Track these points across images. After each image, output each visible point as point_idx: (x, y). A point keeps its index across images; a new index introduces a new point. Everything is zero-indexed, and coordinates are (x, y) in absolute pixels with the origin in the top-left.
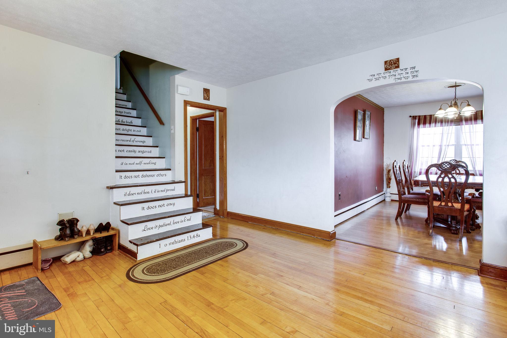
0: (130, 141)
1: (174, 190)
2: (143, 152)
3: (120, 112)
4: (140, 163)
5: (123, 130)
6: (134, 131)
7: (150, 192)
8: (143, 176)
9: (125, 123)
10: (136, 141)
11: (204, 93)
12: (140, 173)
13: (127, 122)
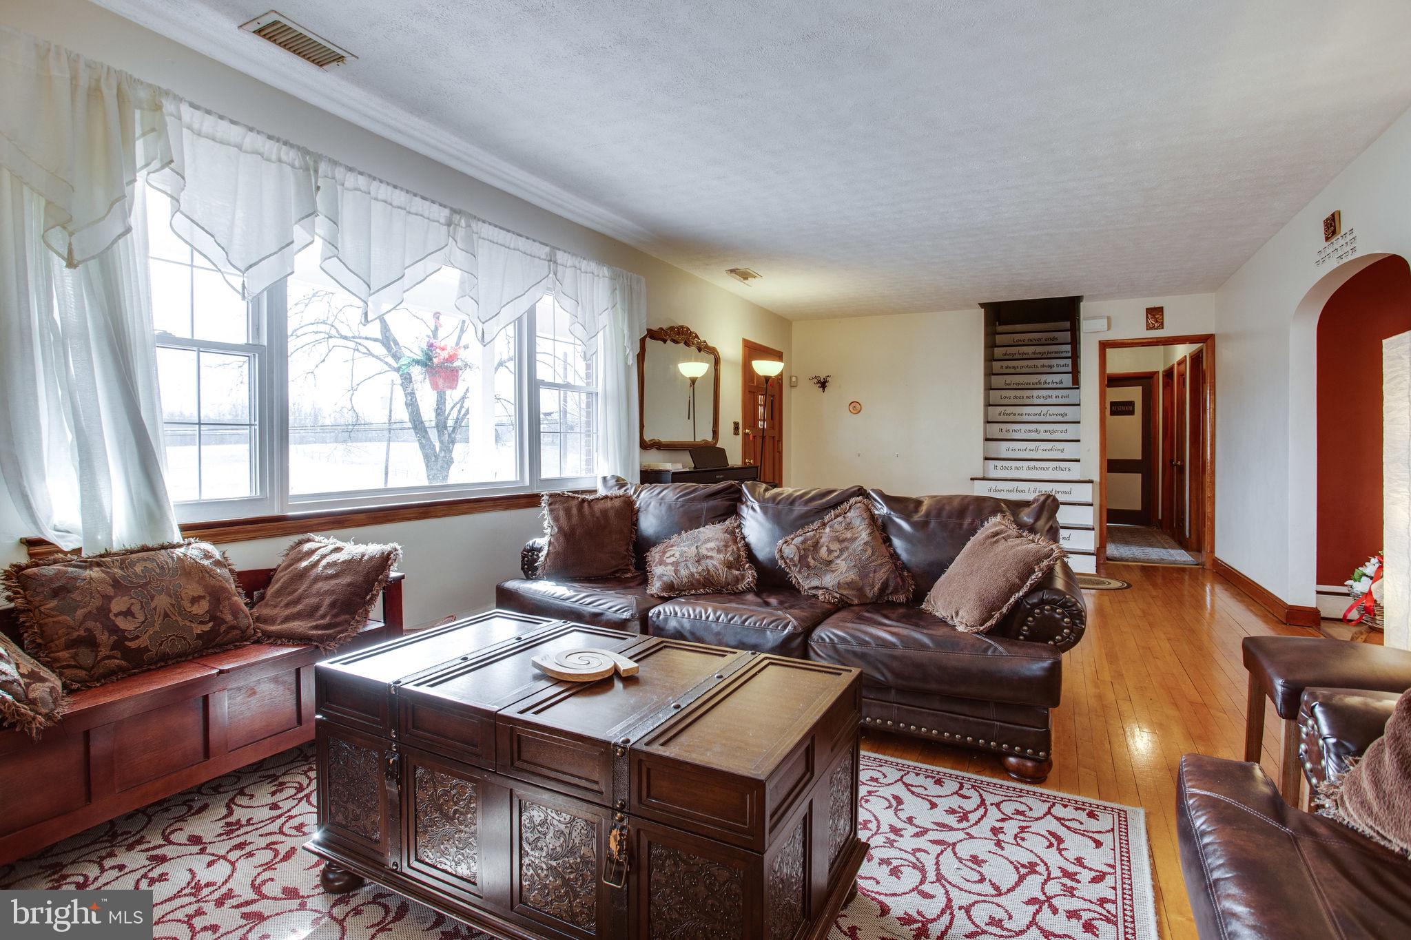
0: (1040, 415)
1: (1070, 493)
2: (1052, 432)
3: (1013, 367)
4: (1037, 449)
5: (1015, 397)
6: (1056, 397)
7: (1027, 491)
8: (1029, 468)
9: (1050, 386)
10: (1050, 415)
11: (1147, 317)
12: (1026, 464)
13: (1053, 383)
